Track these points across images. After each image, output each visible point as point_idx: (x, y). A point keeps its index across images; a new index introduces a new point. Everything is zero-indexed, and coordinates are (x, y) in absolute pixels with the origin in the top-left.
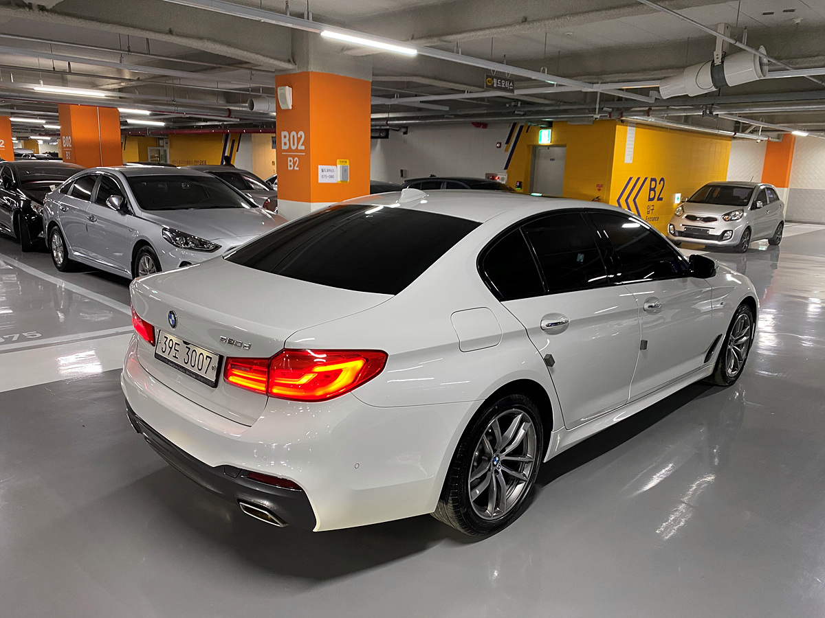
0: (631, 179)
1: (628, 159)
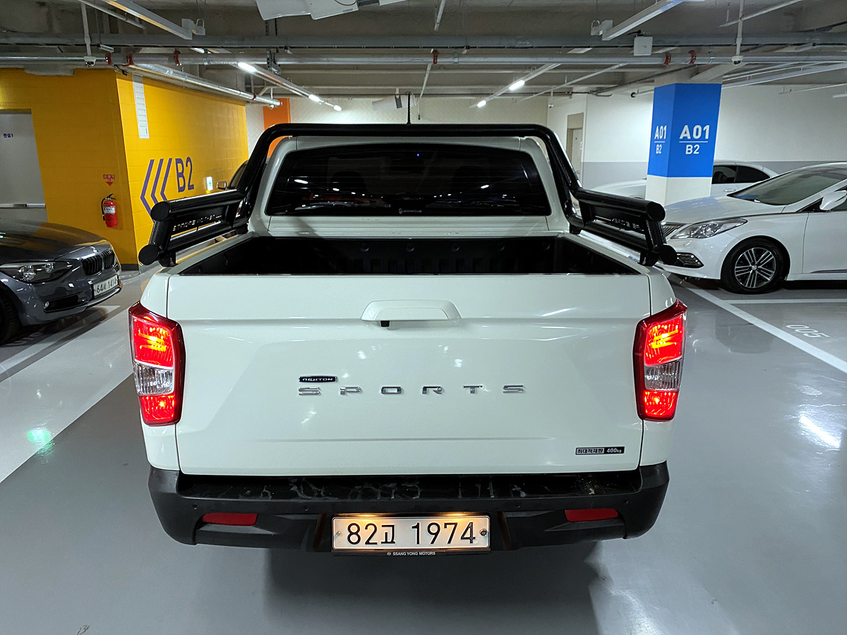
0: (152, 162)
1: (143, 132)
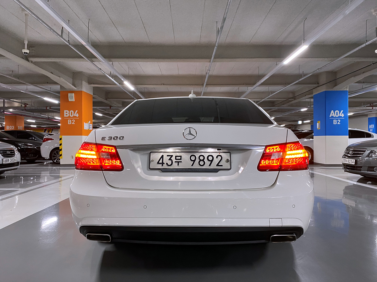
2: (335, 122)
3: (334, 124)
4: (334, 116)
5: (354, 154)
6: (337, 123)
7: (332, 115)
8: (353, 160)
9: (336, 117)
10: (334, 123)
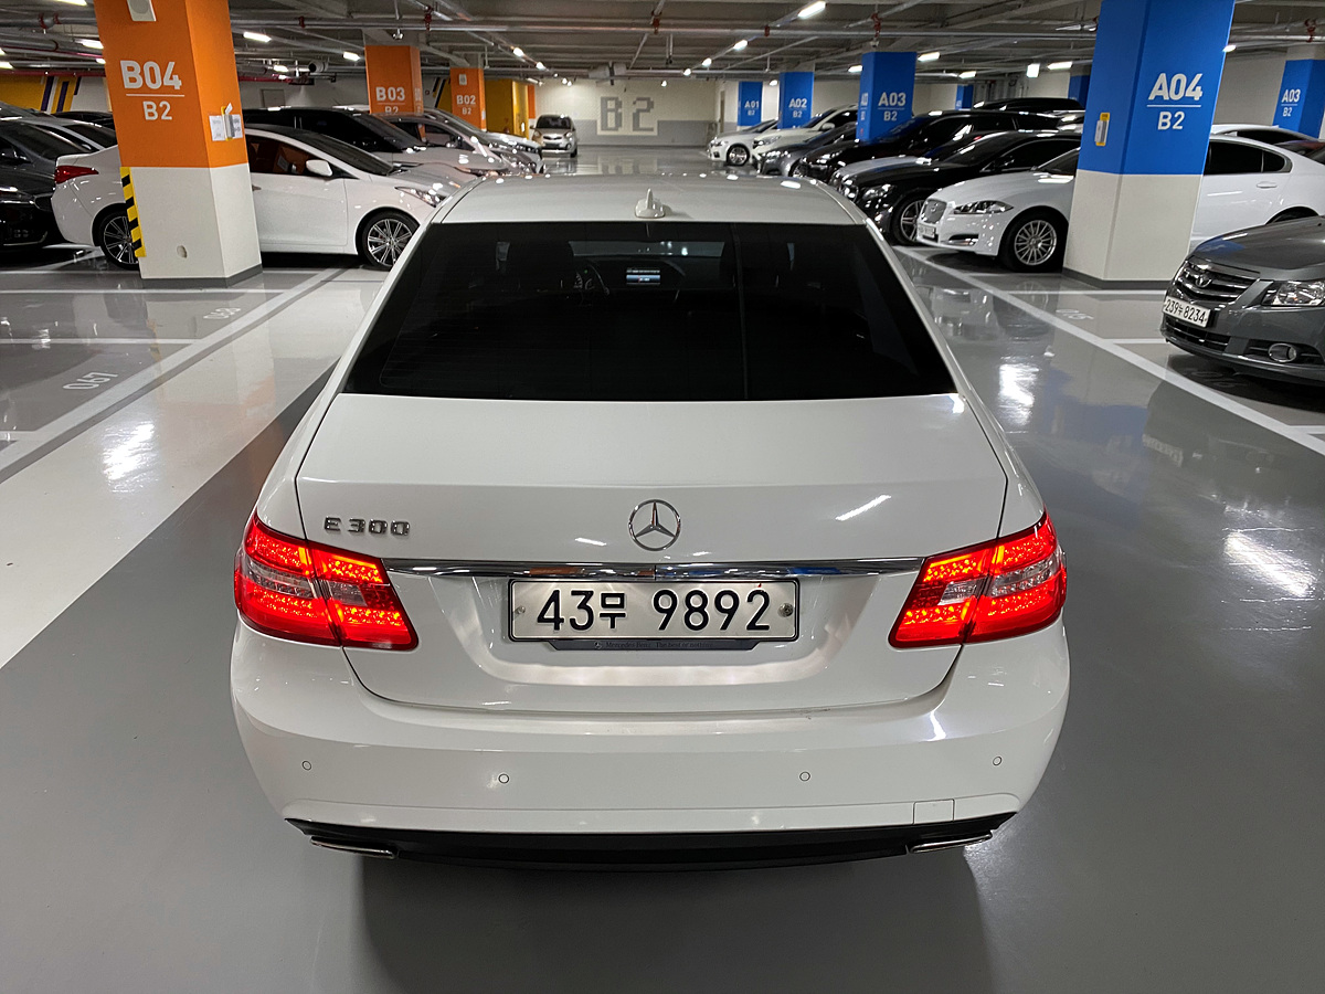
2: (1164, 122)
3: (1160, 127)
4: (1166, 98)
5: (1211, 287)
6: (1172, 125)
7: (1160, 93)
8: (1202, 310)
9: (1171, 101)
10: (1160, 124)
